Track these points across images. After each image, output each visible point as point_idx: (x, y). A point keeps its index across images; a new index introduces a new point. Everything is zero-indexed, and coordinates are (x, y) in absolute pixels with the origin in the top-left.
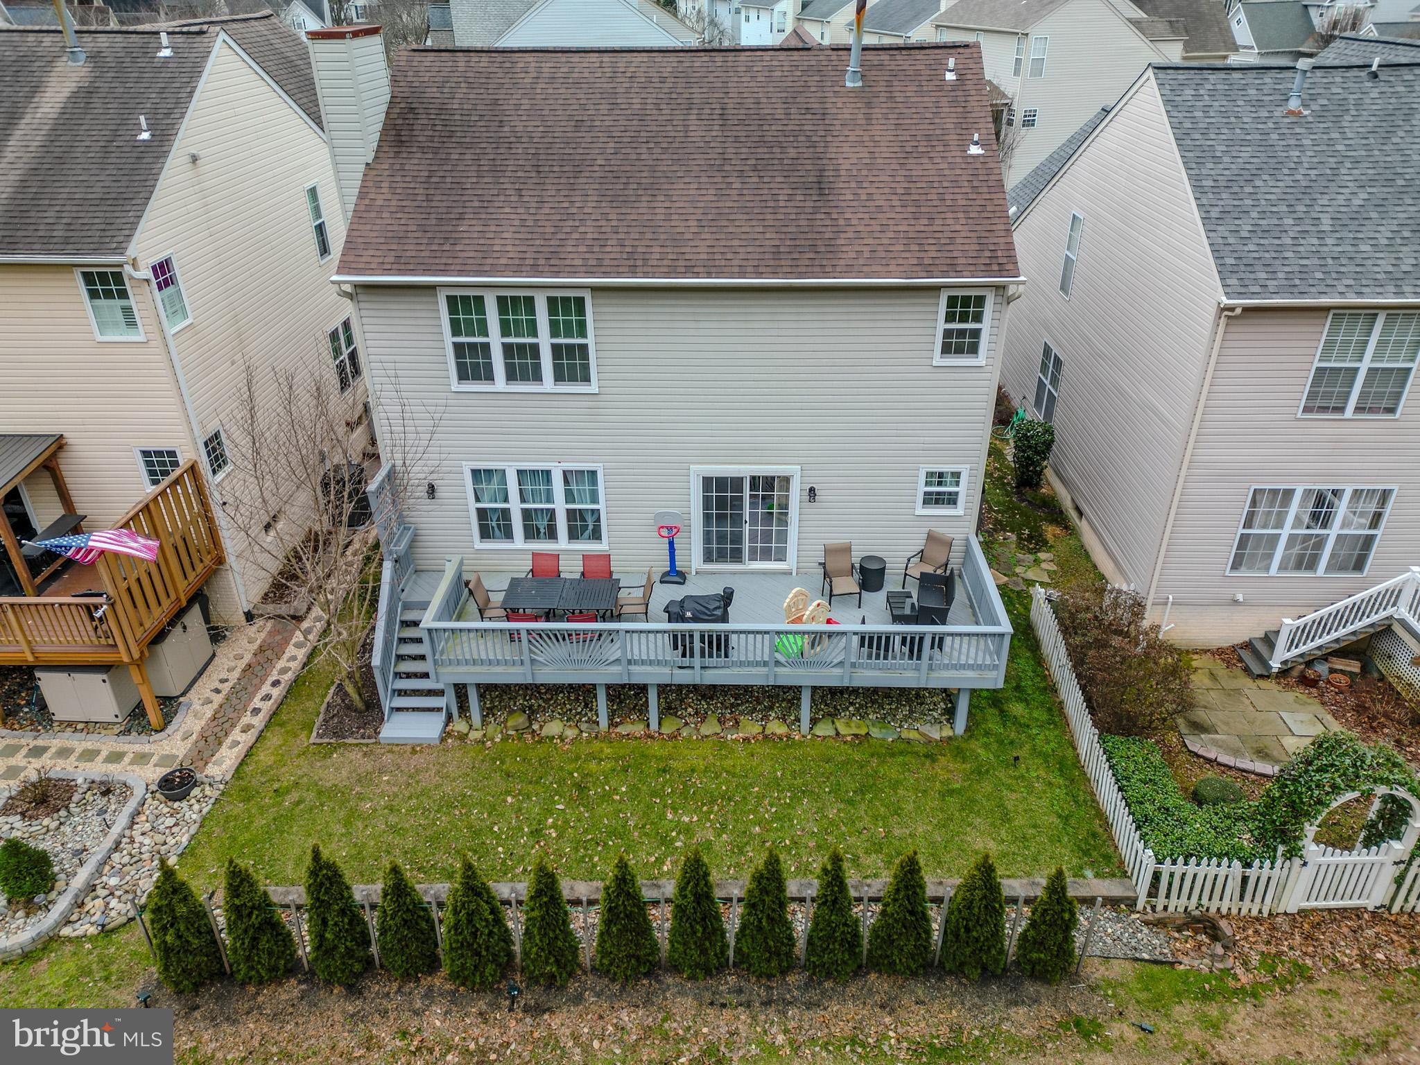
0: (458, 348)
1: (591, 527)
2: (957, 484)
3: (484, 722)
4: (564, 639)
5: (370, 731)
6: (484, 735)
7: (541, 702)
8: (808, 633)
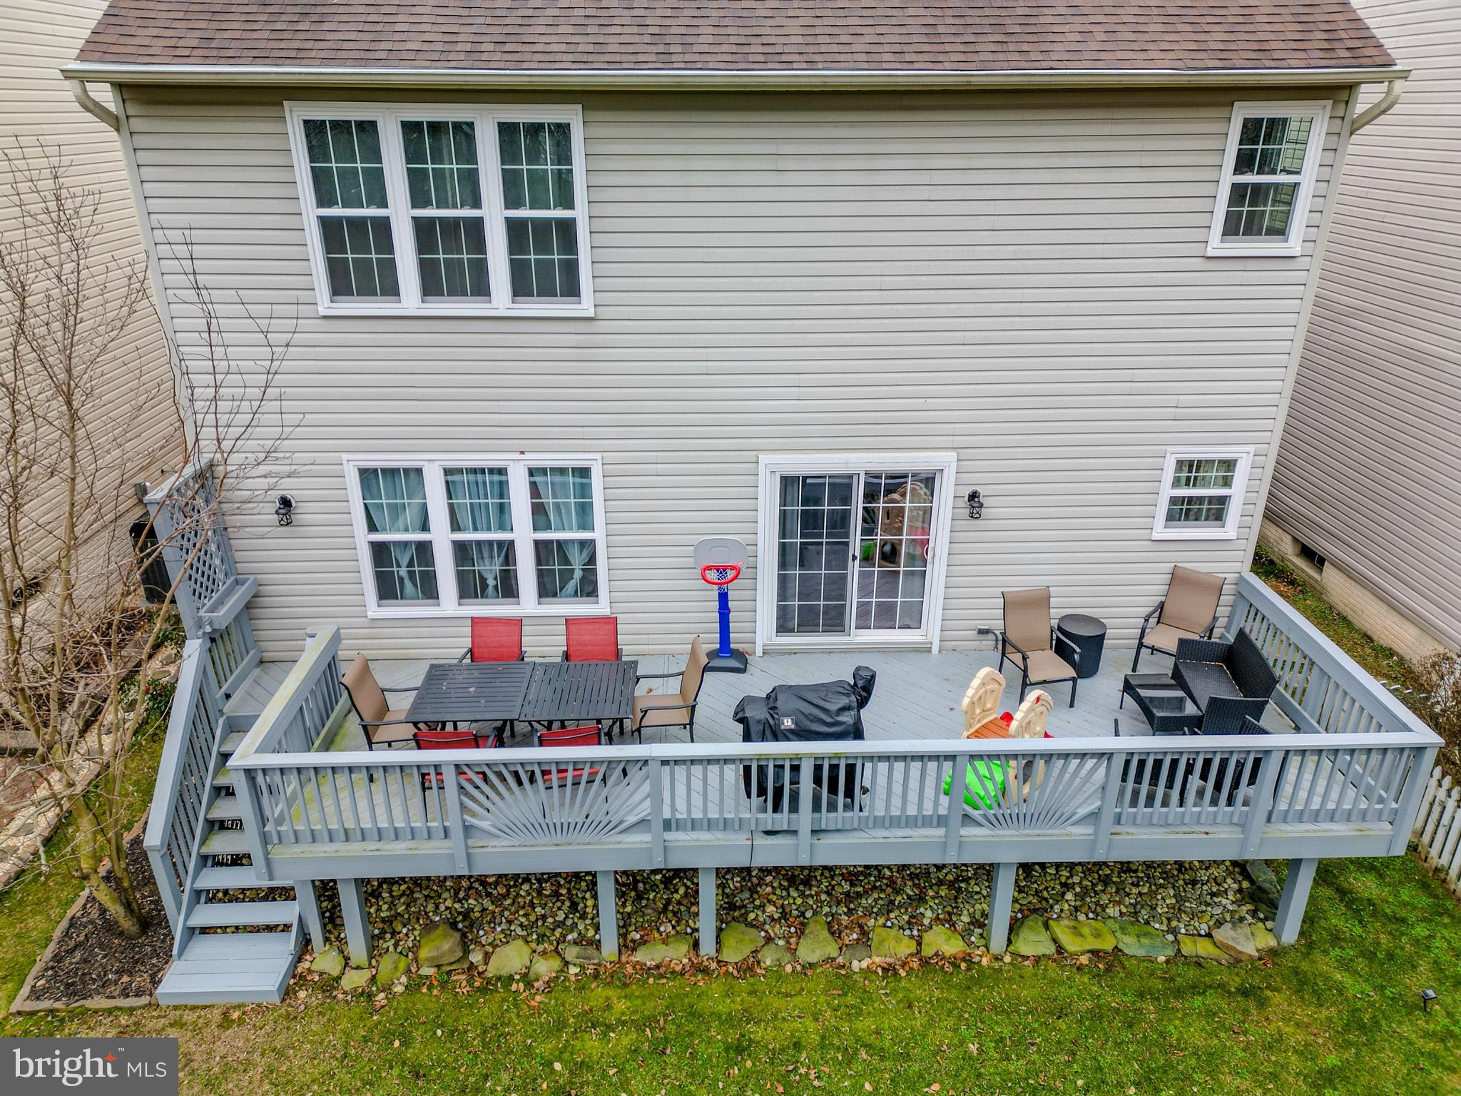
0: (330, 228)
1: (578, 574)
2: (1227, 482)
3: (374, 951)
4: (532, 779)
5: (141, 980)
6: (373, 979)
7: (486, 903)
8: (1015, 756)
